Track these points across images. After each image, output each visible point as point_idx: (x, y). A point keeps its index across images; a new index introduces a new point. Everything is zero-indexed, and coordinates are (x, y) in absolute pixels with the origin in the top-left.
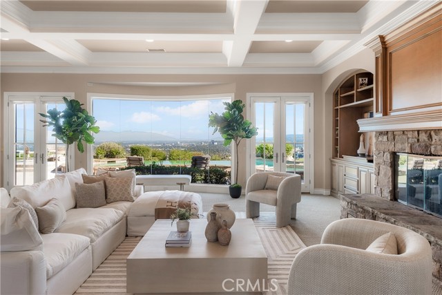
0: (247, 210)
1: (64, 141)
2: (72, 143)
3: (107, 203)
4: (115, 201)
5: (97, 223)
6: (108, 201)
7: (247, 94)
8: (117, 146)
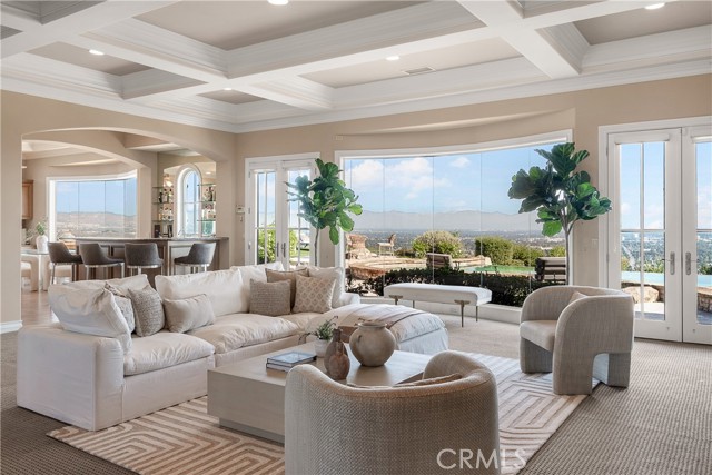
0: (522, 355)
1: (313, 224)
2: (324, 226)
3: (292, 312)
4: (304, 311)
5: (238, 331)
6: (295, 309)
7: (600, 127)
8: (451, 237)
